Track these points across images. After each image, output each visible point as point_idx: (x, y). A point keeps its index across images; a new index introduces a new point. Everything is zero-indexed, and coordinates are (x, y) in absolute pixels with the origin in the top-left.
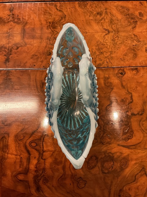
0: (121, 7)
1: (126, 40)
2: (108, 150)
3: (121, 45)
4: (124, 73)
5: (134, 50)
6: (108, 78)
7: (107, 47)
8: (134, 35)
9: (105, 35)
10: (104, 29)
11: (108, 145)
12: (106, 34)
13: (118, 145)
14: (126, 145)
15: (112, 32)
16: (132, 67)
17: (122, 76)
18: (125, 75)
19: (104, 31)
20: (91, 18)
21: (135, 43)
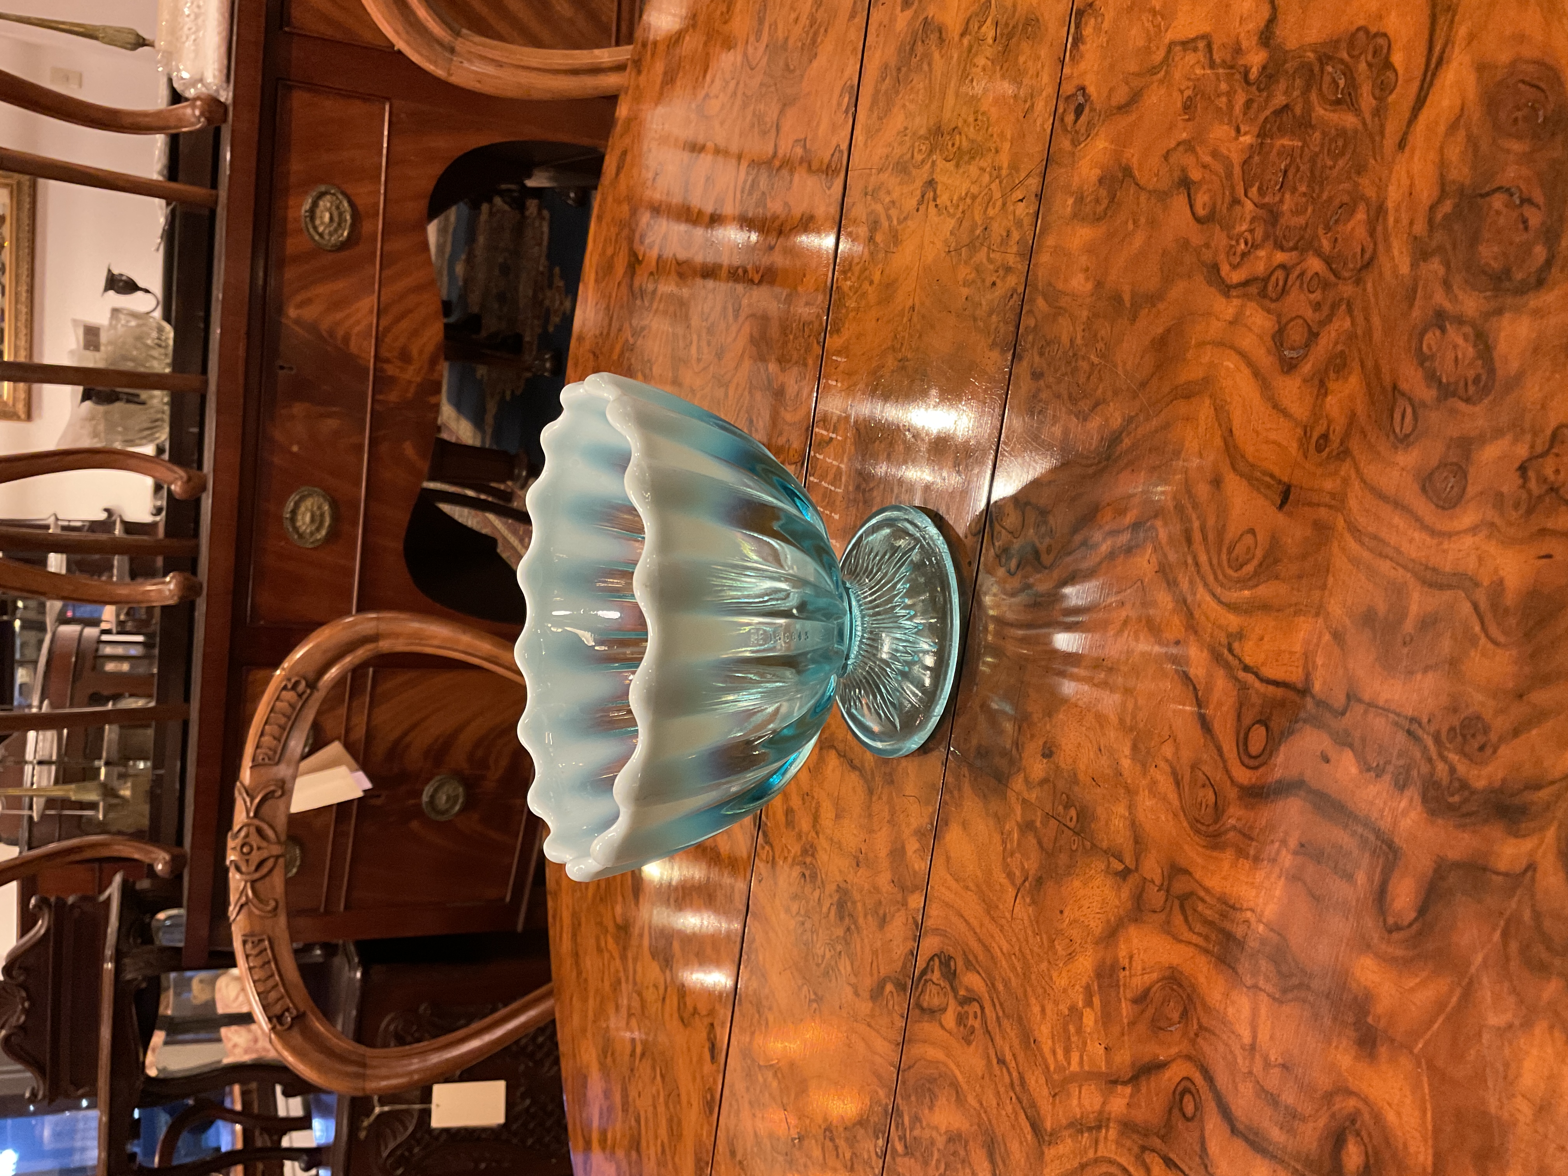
0: (871, 110)
1: (972, 81)
2: (1411, 223)
3: (980, 117)
4: (1081, 99)
5: (1010, 36)
6: (1080, 199)
7: (974, 198)
8: (963, 35)
9: (936, 206)
10: (918, 210)
11: (1385, 229)
12: (935, 200)
13: (1402, 145)
14: (1416, 85)
15: (934, 163)
16: (1069, 46)
17: (1087, 110)
18: (1091, 90)
19: (922, 208)
20: (877, 277)
21: (988, 31)
